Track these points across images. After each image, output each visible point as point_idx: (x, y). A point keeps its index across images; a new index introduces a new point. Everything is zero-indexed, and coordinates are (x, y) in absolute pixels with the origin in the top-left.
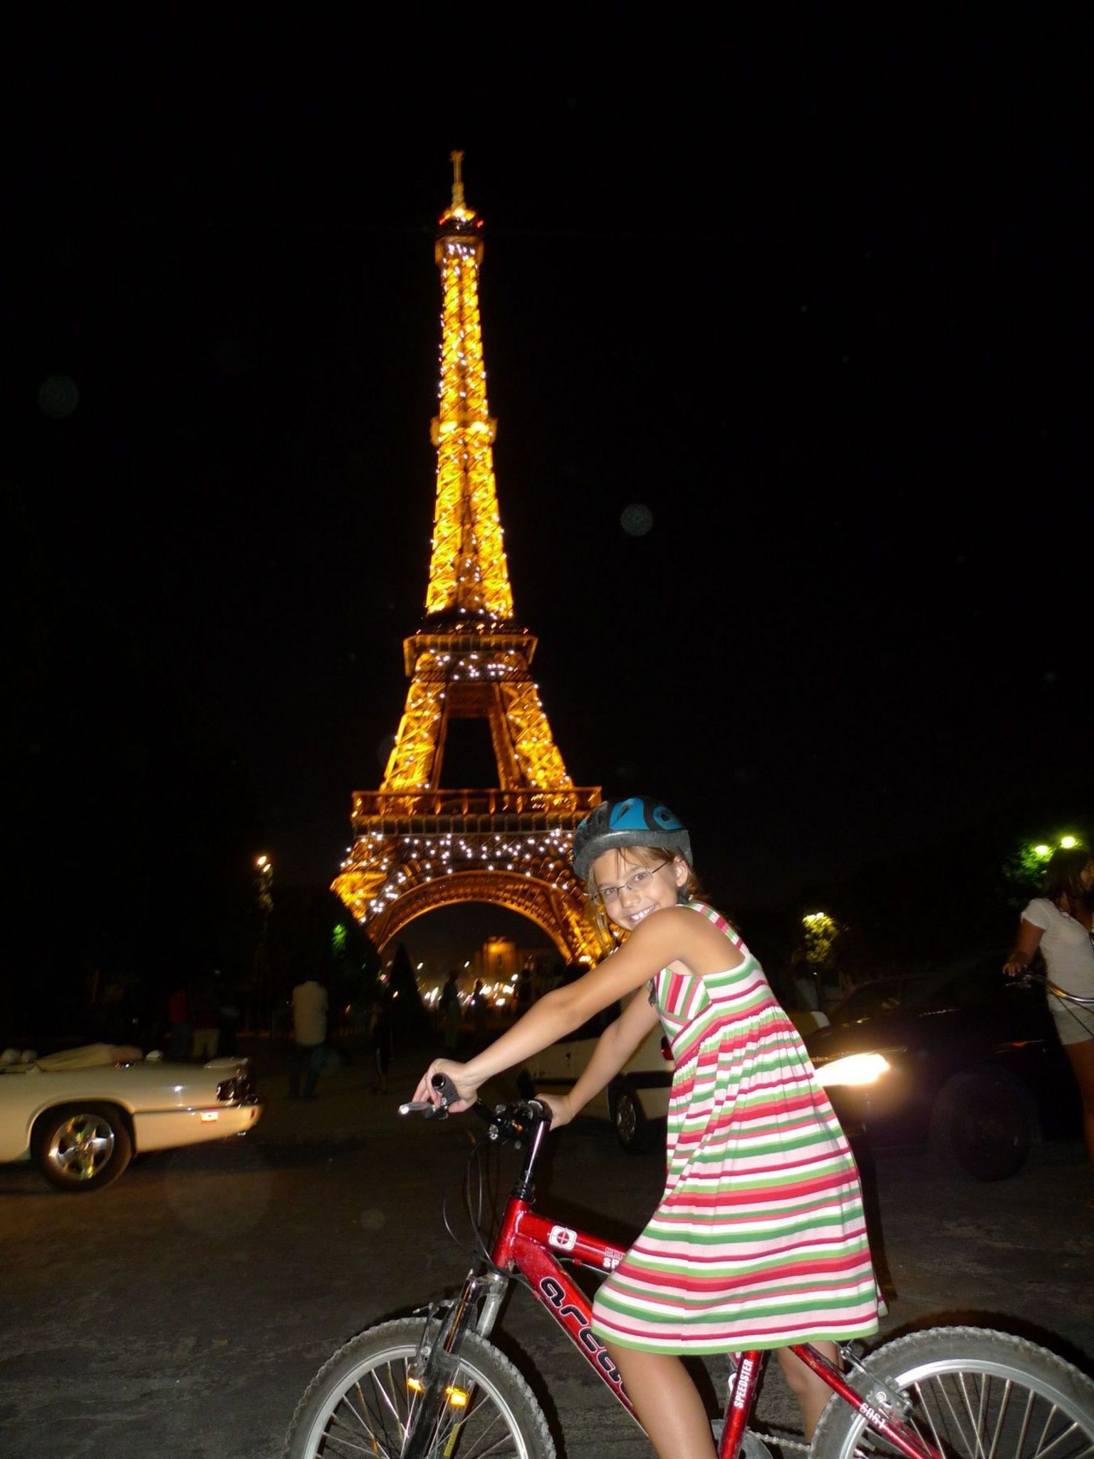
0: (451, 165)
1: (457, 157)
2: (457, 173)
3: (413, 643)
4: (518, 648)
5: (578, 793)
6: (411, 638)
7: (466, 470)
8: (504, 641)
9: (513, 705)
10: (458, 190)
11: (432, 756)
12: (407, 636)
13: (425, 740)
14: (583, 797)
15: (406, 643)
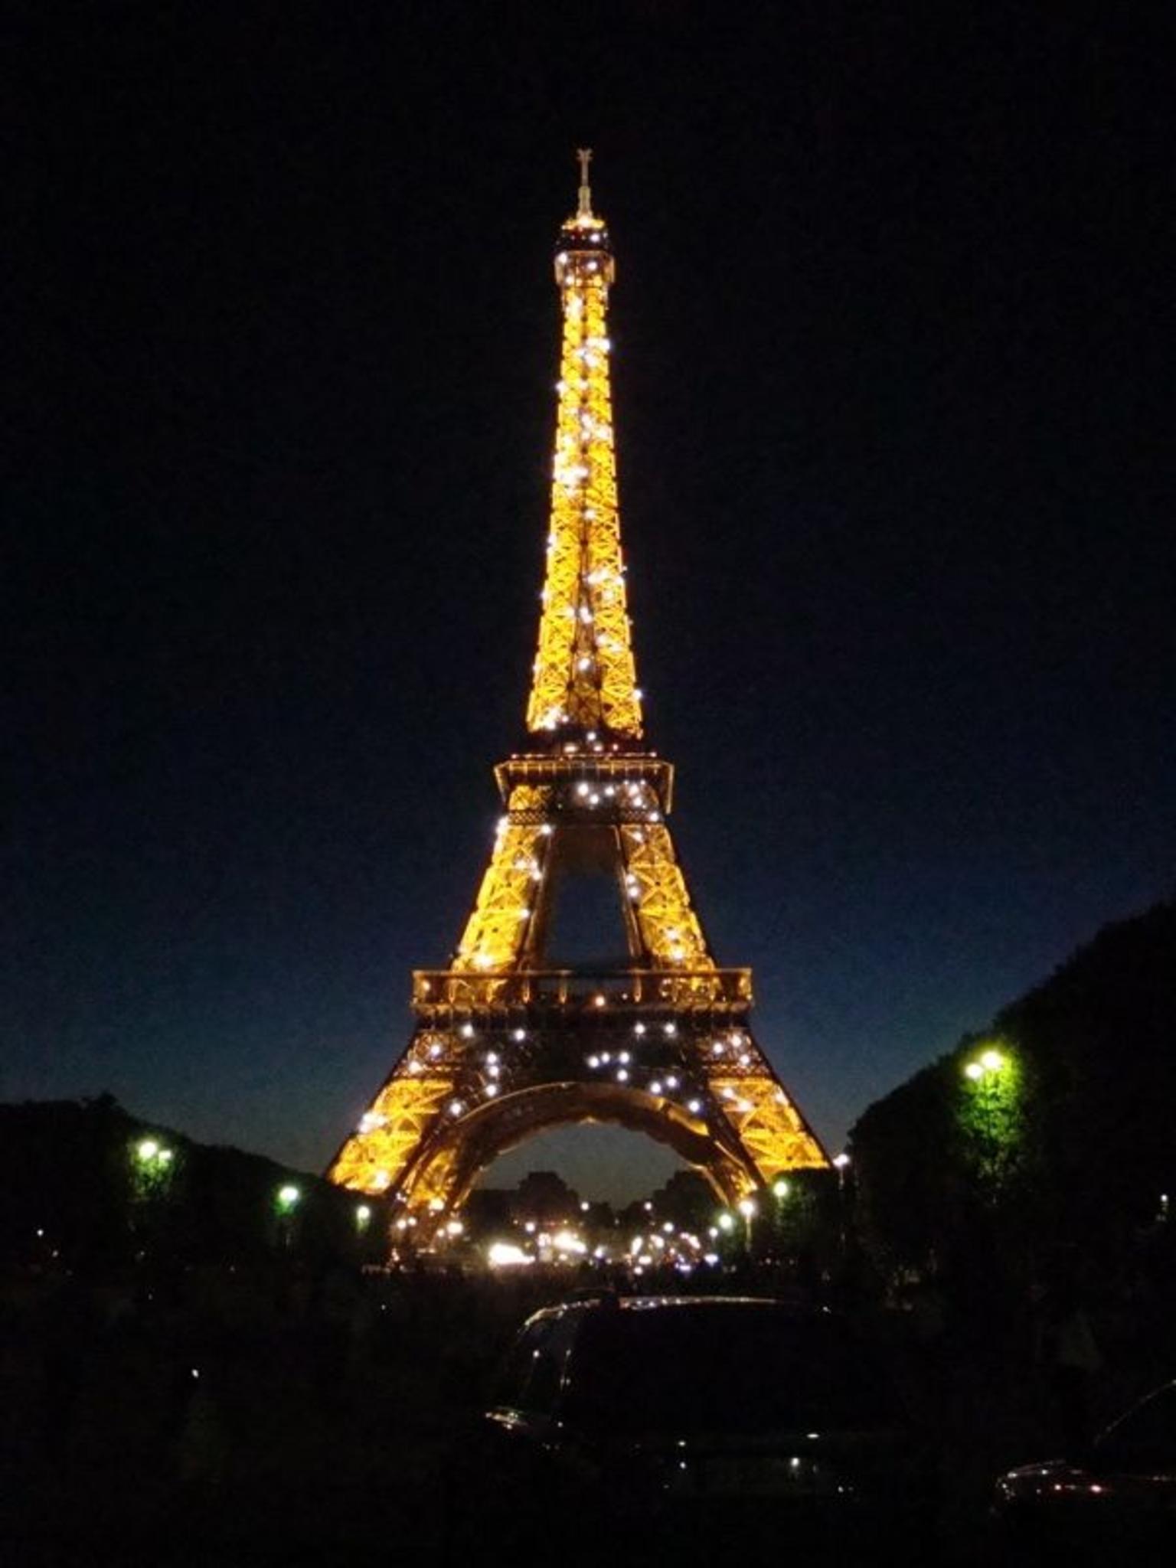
0: (579, 165)
1: (585, 156)
2: (585, 177)
3: (505, 771)
4: (648, 775)
5: (720, 976)
6: (502, 766)
7: (584, 543)
8: (627, 769)
9: (636, 854)
10: (585, 194)
11: (524, 928)
12: (498, 762)
13: (518, 902)
14: (729, 983)
15: (497, 772)
